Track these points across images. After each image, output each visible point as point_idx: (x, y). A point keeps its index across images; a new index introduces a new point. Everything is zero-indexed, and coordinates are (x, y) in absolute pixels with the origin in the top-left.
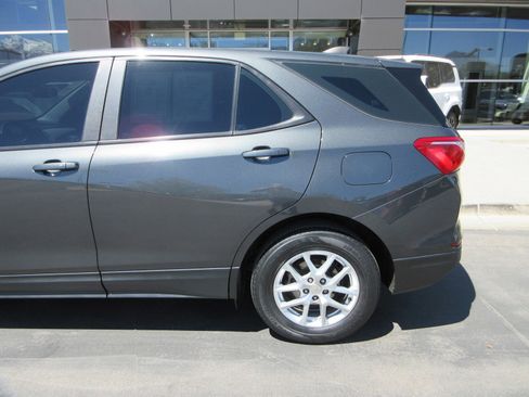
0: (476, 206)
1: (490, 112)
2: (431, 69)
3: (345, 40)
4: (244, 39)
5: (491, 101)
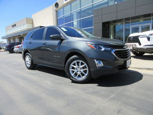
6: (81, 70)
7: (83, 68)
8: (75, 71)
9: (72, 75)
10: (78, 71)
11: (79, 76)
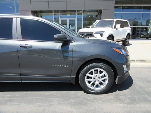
0: (135, 60)
1: (139, 36)
2: (122, 23)
3: (98, 15)
4: (69, 15)
5: (140, 33)
6: (99, 79)
7: (102, 77)
8: (92, 80)
9: (89, 85)
10: (95, 81)
11: (97, 86)
